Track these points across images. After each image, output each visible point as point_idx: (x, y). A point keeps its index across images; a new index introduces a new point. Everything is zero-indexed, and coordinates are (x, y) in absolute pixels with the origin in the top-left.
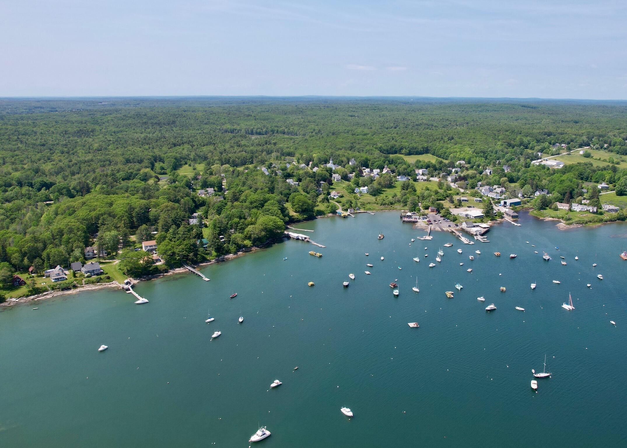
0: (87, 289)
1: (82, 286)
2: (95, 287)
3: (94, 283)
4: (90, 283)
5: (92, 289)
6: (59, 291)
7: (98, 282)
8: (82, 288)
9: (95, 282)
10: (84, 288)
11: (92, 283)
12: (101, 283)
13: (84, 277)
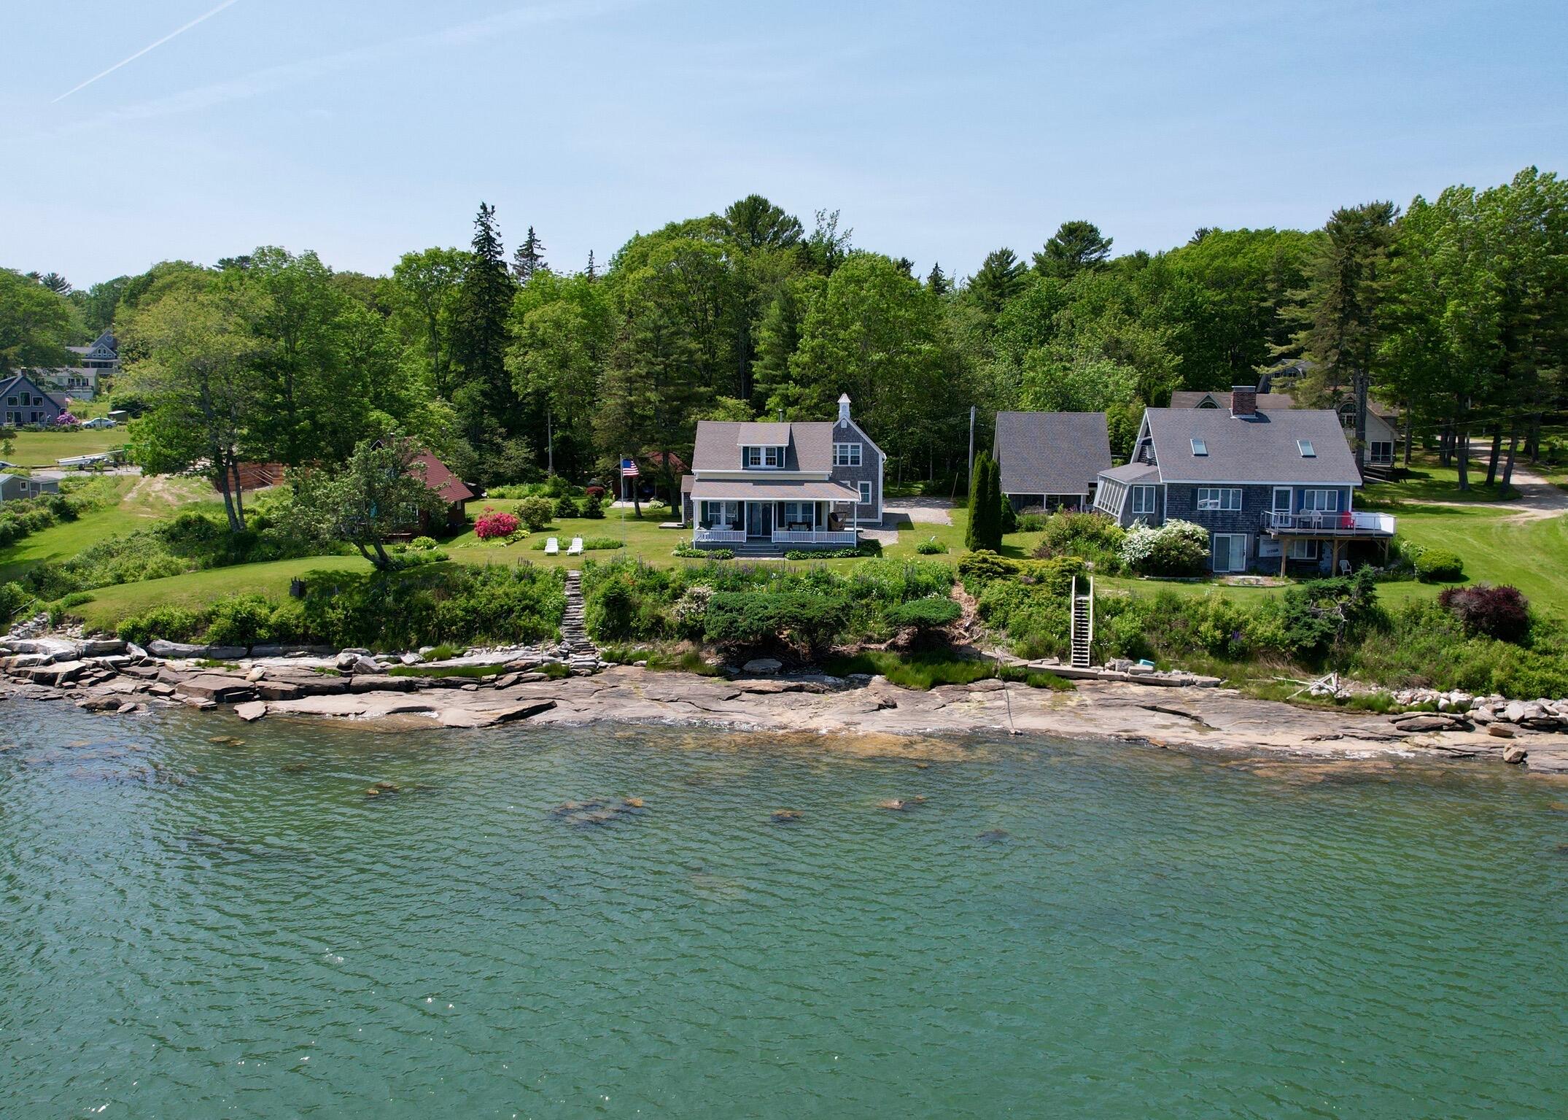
0: (1109, 724)
1: (1048, 664)
2: (1267, 721)
3: (1244, 655)
4: (1184, 650)
5: (1196, 739)
6: (691, 664)
7: (1313, 659)
8: (1041, 698)
9: (1270, 649)
10: (1074, 699)
11: (1219, 650)
12: (1373, 673)
13: (1113, 569)
